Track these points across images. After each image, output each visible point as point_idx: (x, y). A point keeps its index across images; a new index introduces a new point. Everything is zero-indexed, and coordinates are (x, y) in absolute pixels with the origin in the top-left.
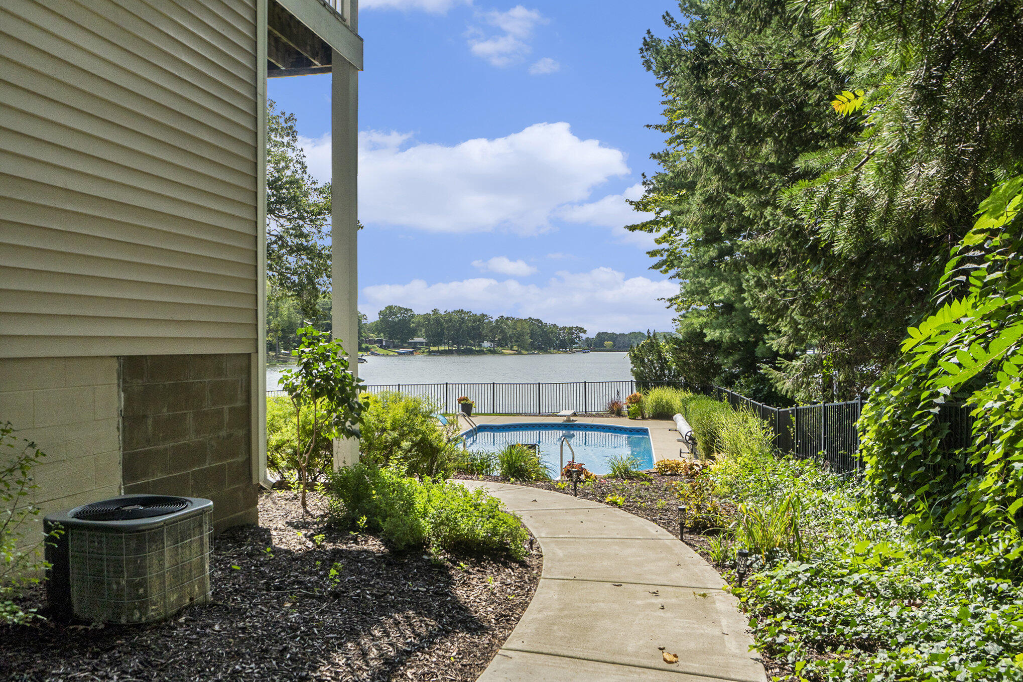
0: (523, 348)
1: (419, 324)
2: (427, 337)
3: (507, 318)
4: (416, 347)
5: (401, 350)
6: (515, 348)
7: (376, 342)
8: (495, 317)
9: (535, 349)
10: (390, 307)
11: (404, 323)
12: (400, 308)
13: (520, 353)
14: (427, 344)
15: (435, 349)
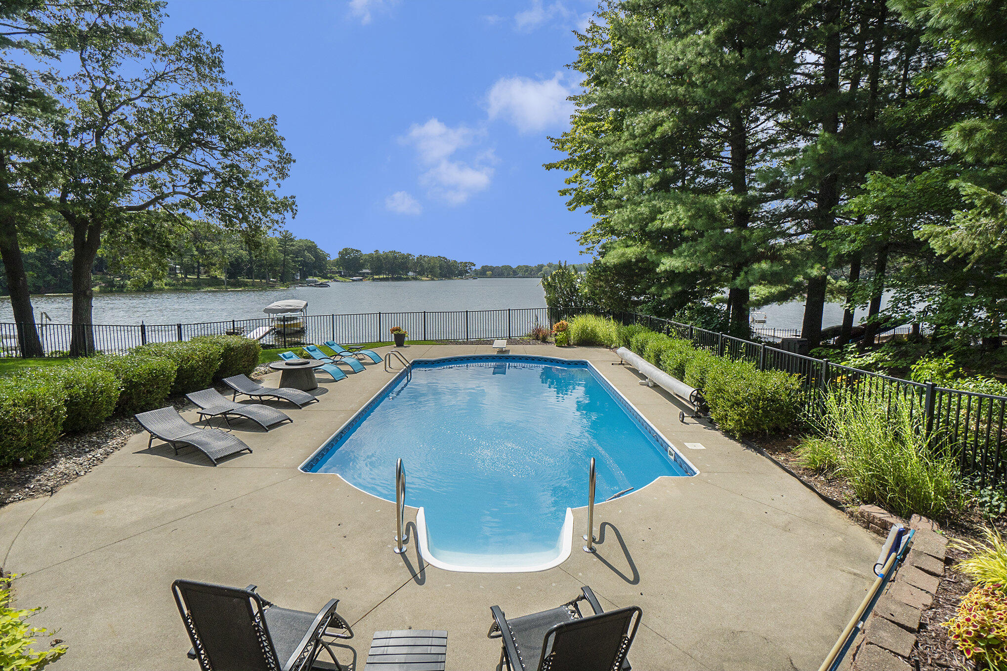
0: (435, 276)
1: (366, 260)
2: (372, 269)
3: (425, 256)
4: (364, 276)
5: (355, 278)
6: (430, 276)
7: (337, 273)
8: (417, 256)
9: (443, 277)
10: (346, 250)
11: (356, 259)
12: (353, 250)
13: (433, 280)
14: (372, 274)
15: (377, 277)
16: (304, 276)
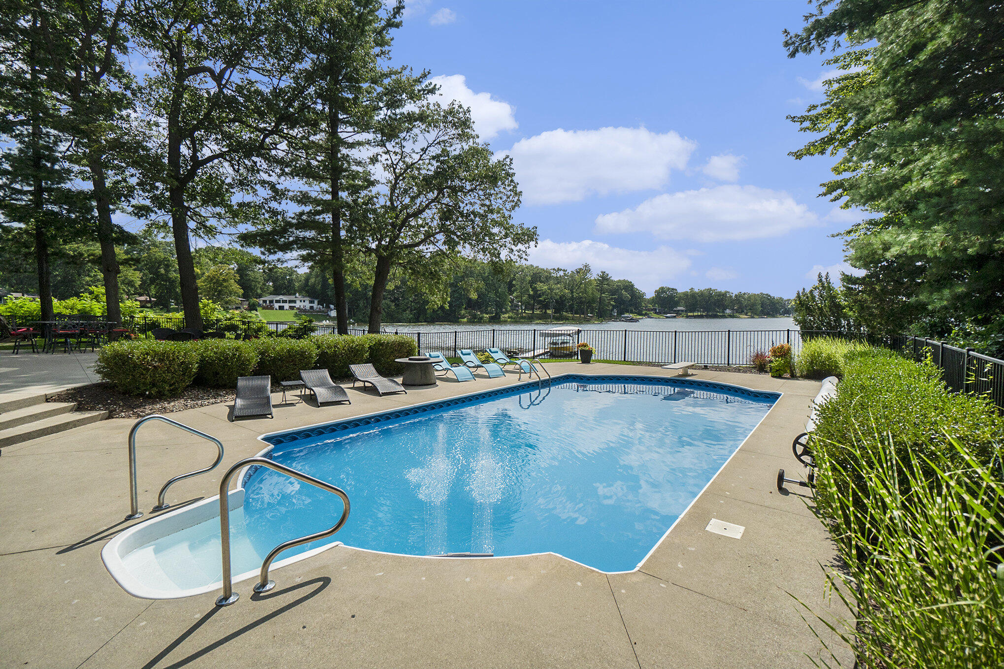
0: (756, 314)
1: (680, 298)
2: (686, 306)
3: (744, 294)
4: (678, 314)
5: (668, 315)
6: (749, 314)
7: (652, 310)
8: (735, 293)
9: (765, 315)
10: (662, 288)
11: (671, 298)
12: (669, 289)
13: (752, 317)
14: (686, 311)
15: (692, 314)
16: (621, 313)
